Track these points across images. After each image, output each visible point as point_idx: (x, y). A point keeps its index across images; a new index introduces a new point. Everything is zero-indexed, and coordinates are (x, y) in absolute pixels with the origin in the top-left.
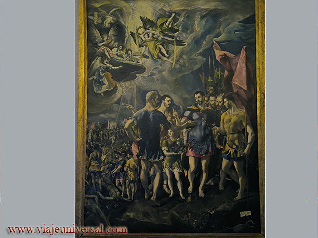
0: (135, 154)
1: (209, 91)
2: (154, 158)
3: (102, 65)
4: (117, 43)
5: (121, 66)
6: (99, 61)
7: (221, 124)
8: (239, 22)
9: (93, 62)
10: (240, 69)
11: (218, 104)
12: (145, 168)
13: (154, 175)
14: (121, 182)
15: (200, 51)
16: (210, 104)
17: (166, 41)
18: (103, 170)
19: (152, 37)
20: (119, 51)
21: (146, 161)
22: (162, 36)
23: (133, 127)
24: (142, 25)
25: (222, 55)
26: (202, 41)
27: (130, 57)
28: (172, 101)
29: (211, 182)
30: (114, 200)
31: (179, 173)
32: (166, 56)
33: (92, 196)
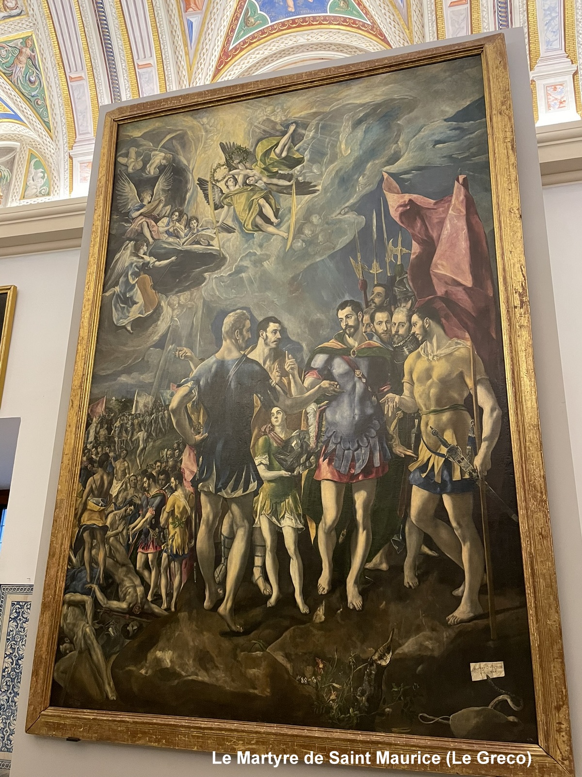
0: (188, 476)
1: (372, 300)
2: (234, 489)
3: (135, 259)
4: (168, 208)
5: (173, 258)
6: (128, 252)
7: (406, 386)
8: (445, 120)
9: (117, 256)
10: (450, 235)
11: (397, 332)
12: (211, 518)
13: (232, 537)
14: (150, 556)
15: (352, 201)
16: (376, 332)
17: (274, 188)
18: (112, 524)
19: (245, 183)
20: (171, 224)
21: (213, 497)
22: (265, 179)
23: (189, 405)
24: (223, 161)
25: (405, 205)
26: (356, 177)
27: (193, 234)
28: (283, 330)
29: (379, 562)
30: (130, 611)
31: (296, 530)
32: (272, 223)
33: (78, 597)
